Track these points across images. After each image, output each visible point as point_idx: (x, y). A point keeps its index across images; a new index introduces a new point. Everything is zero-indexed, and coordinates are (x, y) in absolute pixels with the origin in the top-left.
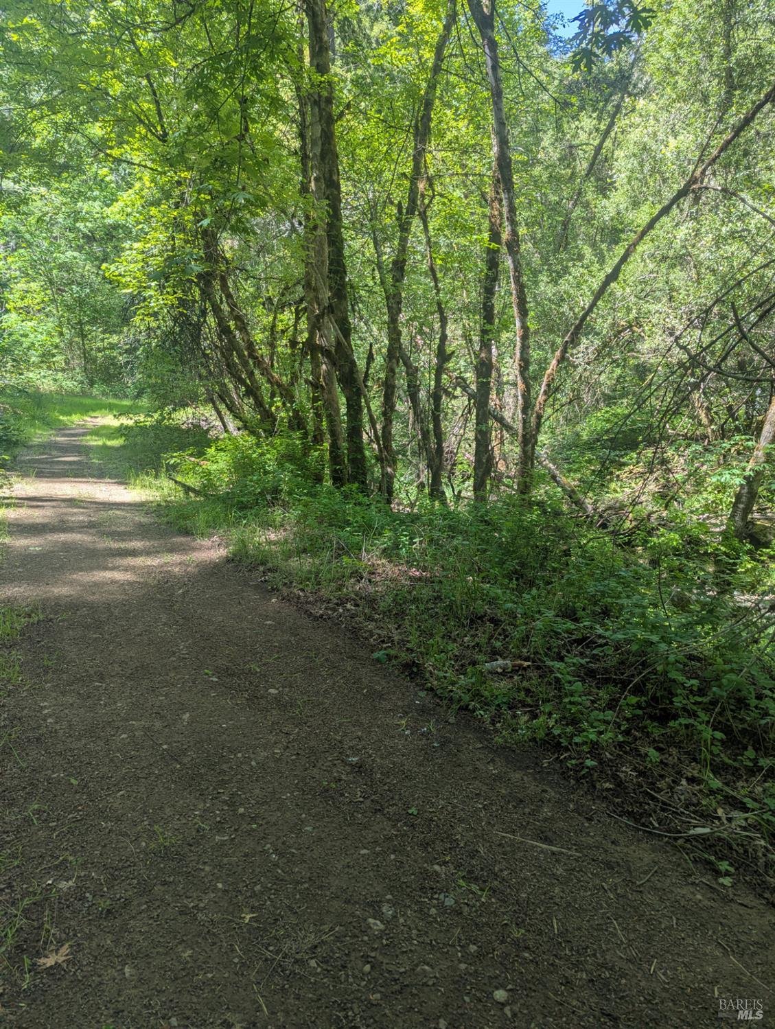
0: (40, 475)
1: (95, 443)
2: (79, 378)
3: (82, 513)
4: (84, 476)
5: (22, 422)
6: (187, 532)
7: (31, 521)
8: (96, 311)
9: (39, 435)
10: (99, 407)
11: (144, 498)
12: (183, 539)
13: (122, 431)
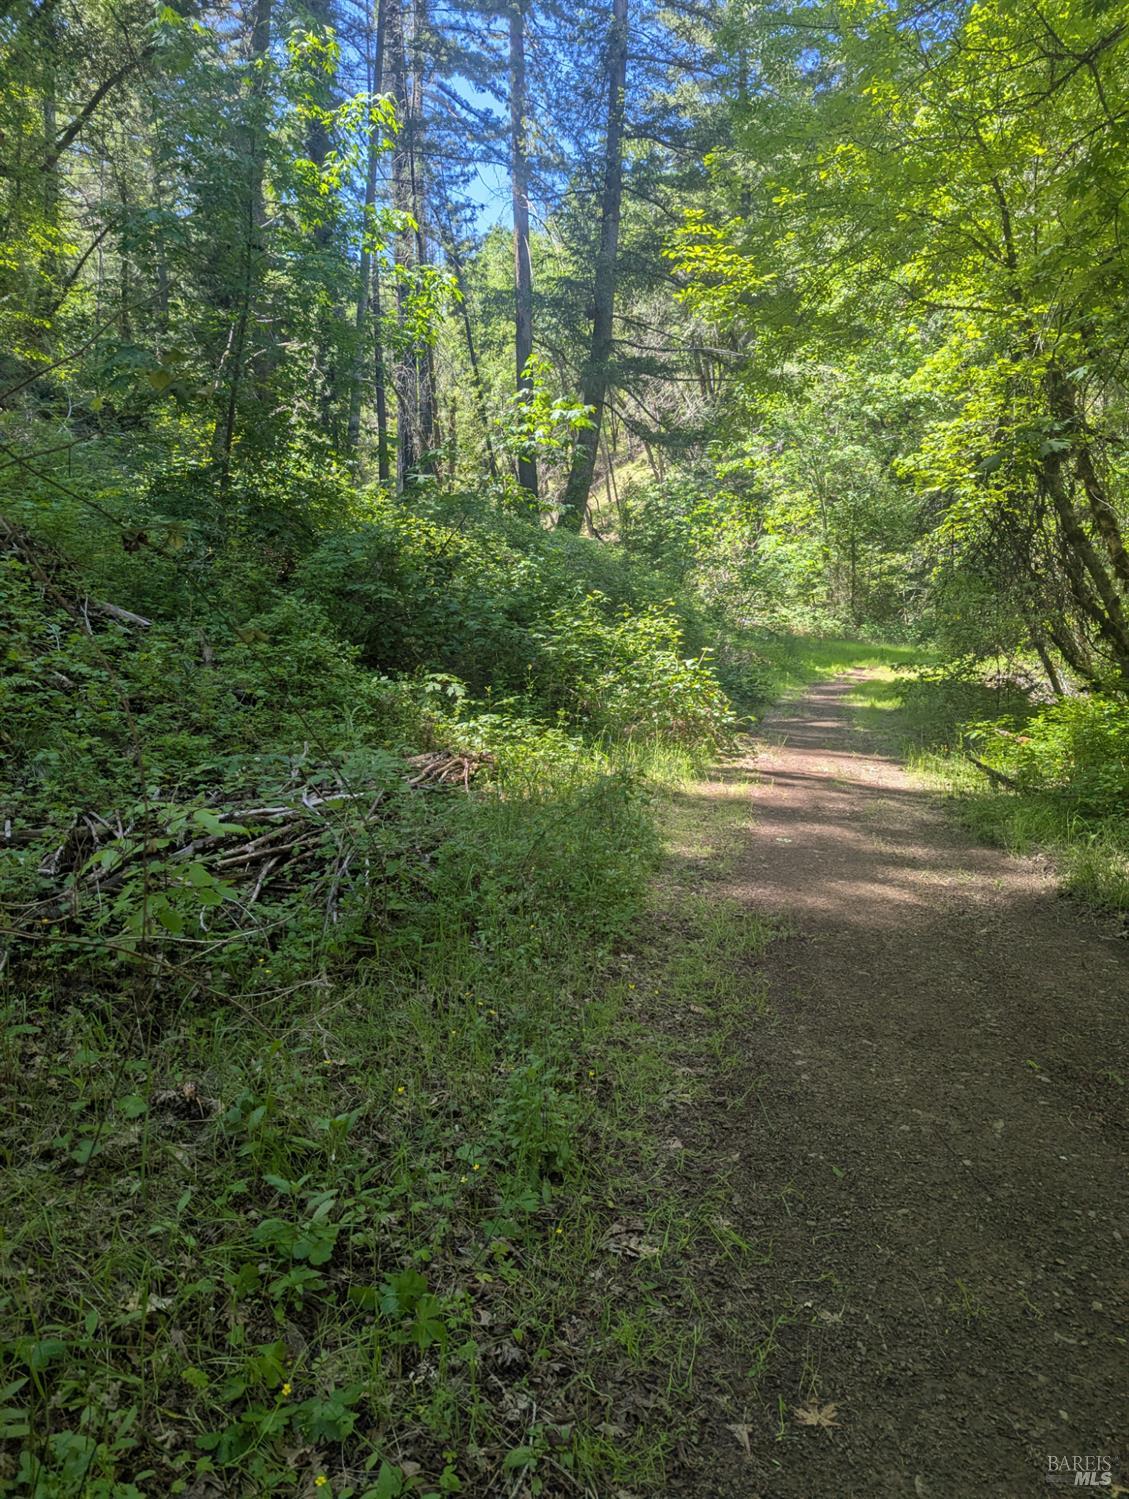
0: (791, 744)
1: (860, 705)
2: (844, 615)
3: (843, 799)
4: (844, 749)
5: (769, 675)
6: (993, 843)
7: (778, 803)
8: (876, 523)
9: (790, 691)
10: (867, 655)
11: (928, 786)
12: (987, 852)
13: (897, 689)
